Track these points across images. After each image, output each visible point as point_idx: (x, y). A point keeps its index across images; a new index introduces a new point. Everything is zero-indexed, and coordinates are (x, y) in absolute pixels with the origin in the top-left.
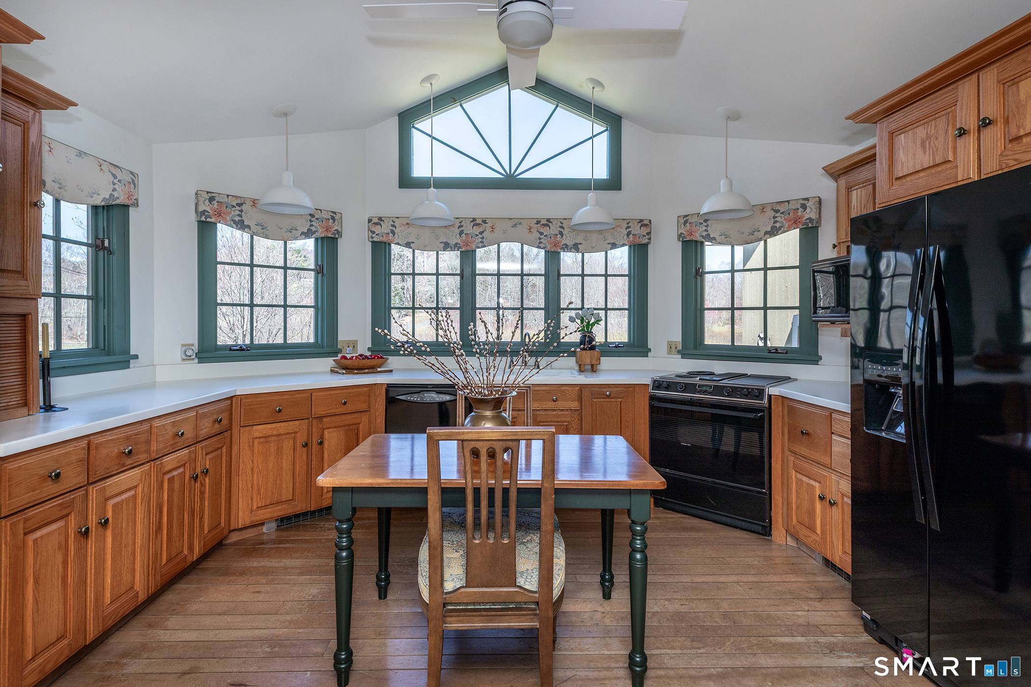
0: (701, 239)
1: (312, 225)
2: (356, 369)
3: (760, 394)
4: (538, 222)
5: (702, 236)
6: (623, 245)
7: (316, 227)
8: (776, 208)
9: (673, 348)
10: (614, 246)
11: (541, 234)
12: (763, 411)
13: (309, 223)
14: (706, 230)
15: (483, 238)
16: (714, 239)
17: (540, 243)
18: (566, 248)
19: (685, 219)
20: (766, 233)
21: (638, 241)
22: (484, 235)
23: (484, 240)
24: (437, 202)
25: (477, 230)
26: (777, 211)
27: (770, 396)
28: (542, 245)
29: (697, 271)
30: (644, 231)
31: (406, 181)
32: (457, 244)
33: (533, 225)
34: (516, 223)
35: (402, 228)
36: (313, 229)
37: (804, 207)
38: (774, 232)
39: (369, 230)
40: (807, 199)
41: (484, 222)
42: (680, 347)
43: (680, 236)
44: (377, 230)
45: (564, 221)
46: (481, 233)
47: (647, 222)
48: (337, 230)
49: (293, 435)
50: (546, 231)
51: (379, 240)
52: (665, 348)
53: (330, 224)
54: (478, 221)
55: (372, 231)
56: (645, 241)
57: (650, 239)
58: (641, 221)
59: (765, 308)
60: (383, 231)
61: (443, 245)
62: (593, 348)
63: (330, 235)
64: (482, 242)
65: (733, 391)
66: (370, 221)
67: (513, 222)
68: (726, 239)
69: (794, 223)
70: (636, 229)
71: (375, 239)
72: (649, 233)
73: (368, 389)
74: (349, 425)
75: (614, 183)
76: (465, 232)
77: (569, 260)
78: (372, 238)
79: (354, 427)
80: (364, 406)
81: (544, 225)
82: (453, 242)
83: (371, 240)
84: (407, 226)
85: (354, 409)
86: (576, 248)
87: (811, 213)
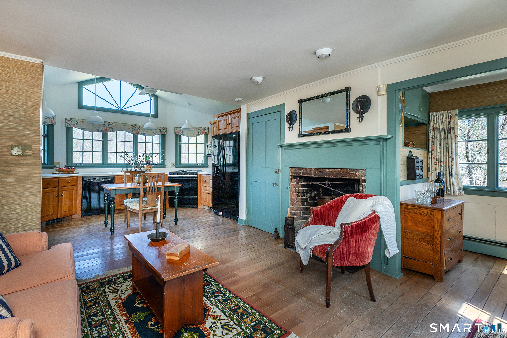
0: (180, 135)
1: (46, 120)
2: (67, 172)
3: (196, 174)
4: (132, 125)
5: (181, 134)
6: (158, 134)
7: (48, 121)
8: (199, 129)
9: (173, 165)
10: (156, 134)
11: (133, 129)
12: (196, 178)
13: (45, 119)
14: (182, 132)
15: (112, 129)
16: (184, 135)
17: (132, 132)
18: (141, 134)
19: (176, 129)
20: (197, 135)
21: (163, 133)
22: (113, 128)
23: (113, 130)
24: (98, 116)
25: (110, 126)
26: (199, 130)
27: (198, 174)
28: (133, 133)
29: (180, 143)
30: (165, 131)
31: (81, 106)
32: (102, 130)
33: (130, 126)
34: (124, 125)
35: (81, 123)
36: (47, 121)
37: (205, 129)
38: (199, 134)
39: (66, 122)
40: (206, 128)
41: (113, 123)
42: (175, 164)
43: (175, 133)
44: (70, 123)
45: (140, 126)
46: (112, 127)
47: (165, 128)
48: (55, 122)
49: (53, 193)
50: (134, 128)
51: (70, 126)
52: (171, 165)
53: (53, 120)
54: (110, 123)
55: (67, 123)
56: (165, 134)
57: (166, 133)
58: (164, 128)
59: (197, 154)
60: (72, 123)
61: (97, 130)
62: (150, 165)
63: (52, 124)
64: (112, 130)
65: (190, 174)
66: (66, 119)
67: (123, 125)
68: (187, 135)
69: (203, 133)
70: (162, 130)
71: (69, 126)
72: (166, 132)
73: (76, 178)
74: (70, 190)
75: (155, 115)
76: (106, 126)
77: (141, 138)
78: (67, 125)
79: (72, 190)
80: (74, 184)
81: (134, 126)
82: (101, 129)
83: (67, 126)
84: (82, 123)
85: (72, 184)
86: (144, 134)
87: (207, 131)
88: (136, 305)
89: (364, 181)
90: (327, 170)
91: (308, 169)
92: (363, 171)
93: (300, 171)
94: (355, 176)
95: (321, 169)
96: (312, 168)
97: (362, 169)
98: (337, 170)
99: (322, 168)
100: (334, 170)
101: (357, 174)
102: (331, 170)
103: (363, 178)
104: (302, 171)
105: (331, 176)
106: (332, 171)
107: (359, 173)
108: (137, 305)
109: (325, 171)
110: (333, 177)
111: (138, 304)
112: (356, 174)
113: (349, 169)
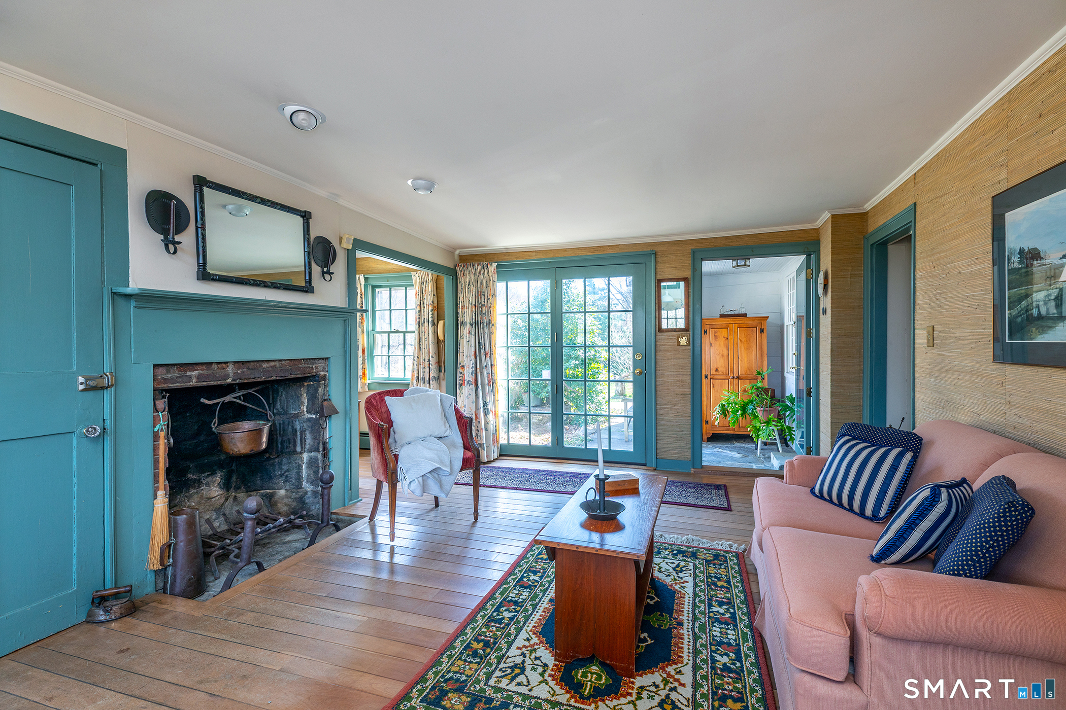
88: (650, 642)
89: (324, 378)
90: (265, 365)
91: (215, 367)
92: (322, 361)
93: (189, 373)
94: (312, 371)
95: (252, 364)
96: (228, 362)
97: (321, 359)
98: (284, 362)
99: (253, 361)
100: (277, 364)
101: (314, 367)
102: (272, 364)
103: (322, 373)
104: (196, 373)
105: (272, 377)
106: (275, 366)
107: (317, 365)
108: (649, 639)
109: (261, 366)
110: (274, 378)
111: (645, 640)
112: (312, 367)
113: (304, 359)
